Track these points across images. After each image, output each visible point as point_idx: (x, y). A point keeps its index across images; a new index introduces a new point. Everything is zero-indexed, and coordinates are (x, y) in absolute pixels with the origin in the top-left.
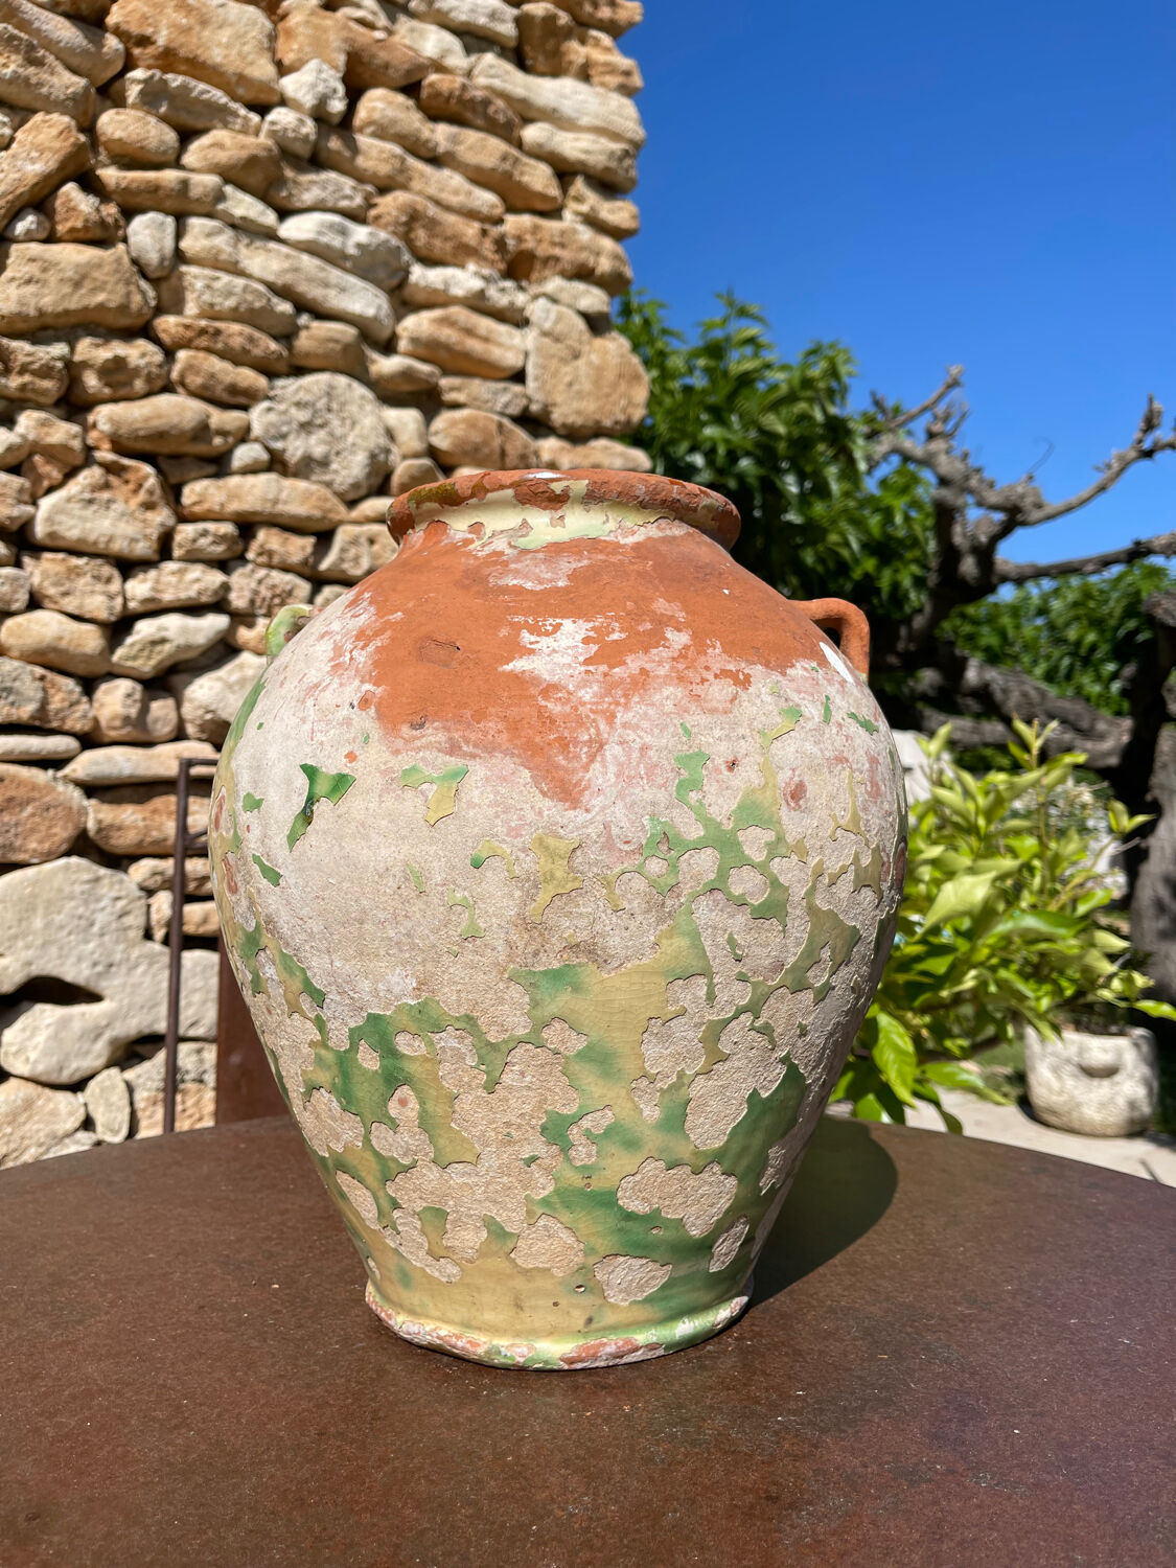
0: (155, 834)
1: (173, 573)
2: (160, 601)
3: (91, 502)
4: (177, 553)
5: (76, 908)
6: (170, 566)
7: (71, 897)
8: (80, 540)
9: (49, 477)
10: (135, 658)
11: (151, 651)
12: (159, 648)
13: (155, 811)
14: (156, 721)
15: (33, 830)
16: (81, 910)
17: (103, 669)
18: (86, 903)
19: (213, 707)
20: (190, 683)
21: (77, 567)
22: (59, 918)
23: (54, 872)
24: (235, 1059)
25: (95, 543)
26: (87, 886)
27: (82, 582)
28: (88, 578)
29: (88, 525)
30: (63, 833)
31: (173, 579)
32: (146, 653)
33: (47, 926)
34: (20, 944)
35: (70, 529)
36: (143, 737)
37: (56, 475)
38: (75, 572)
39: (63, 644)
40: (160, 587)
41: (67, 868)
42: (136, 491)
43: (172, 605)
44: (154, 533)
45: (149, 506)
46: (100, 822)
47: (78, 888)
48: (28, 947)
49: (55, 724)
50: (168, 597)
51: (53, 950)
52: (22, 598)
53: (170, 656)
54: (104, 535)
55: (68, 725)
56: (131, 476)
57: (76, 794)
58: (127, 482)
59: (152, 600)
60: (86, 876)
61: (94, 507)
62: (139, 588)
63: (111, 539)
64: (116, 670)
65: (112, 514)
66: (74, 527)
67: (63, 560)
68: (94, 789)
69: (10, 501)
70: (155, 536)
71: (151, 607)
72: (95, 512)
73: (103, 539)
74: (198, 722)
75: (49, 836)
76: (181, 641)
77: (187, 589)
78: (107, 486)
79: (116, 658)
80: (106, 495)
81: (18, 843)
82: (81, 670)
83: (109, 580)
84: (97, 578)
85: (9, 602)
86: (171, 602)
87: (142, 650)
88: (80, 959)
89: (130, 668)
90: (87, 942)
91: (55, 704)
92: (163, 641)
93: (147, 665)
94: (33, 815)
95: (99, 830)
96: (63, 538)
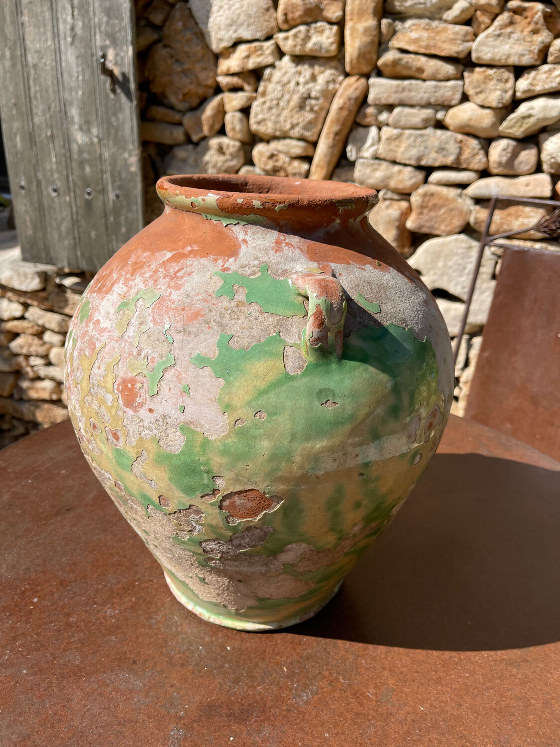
0: (505, 227)
1: (545, 72)
2: (534, 91)
3: (499, 36)
4: (550, 59)
5: (458, 260)
6: (546, 67)
7: (456, 254)
8: (492, 59)
9: (484, 22)
10: (512, 127)
11: (522, 123)
12: (527, 120)
13: (509, 215)
14: (521, 163)
15: (443, 221)
16: (460, 261)
17: (494, 134)
18: (463, 258)
19: (554, 156)
20: (546, 139)
21: (490, 75)
22: (450, 263)
23: (450, 242)
24: (486, 354)
25: (500, 60)
26: (464, 251)
27: (491, 84)
28: (494, 81)
29: (496, 50)
30: (458, 223)
31: (544, 76)
32: (519, 124)
33: (445, 266)
34: (432, 273)
35: (486, 54)
36: (511, 172)
37: (487, 20)
38: (488, 78)
39: (472, 123)
40: (535, 82)
41: (456, 240)
42: (529, 23)
43: (542, 93)
44: (536, 48)
45: (535, 32)
46: (476, 219)
47: (460, 251)
48: (435, 274)
49: (464, 166)
50: (538, 88)
51: (446, 278)
52: (458, 96)
53: (534, 125)
54: (504, 55)
55: (472, 166)
56: (529, 14)
57: (469, 203)
58: (526, 18)
59: (528, 91)
60: (464, 245)
61: (501, 38)
62: (523, 84)
63: (508, 56)
64: (502, 134)
65: (511, 41)
66: (488, 52)
67: (484, 72)
68: (479, 201)
69: (459, 42)
70: (536, 51)
71: (528, 95)
72: (501, 41)
73: (504, 57)
74: (549, 163)
75: (450, 224)
76: (541, 116)
77: (551, 82)
78: (511, 23)
79: (501, 128)
80: (509, 30)
81: (436, 225)
82: (482, 135)
83: (507, 81)
84: (499, 80)
85: (450, 101)
86: (540, 91)
87: (516, 122)
88: (457, 284)
89: (509, 133)
90: (461, 276)
91: (466, 155)
92: (530, 116)
93: (519, 132)
94: (444, 213)
95: (476, 223)
96: (483, 59)
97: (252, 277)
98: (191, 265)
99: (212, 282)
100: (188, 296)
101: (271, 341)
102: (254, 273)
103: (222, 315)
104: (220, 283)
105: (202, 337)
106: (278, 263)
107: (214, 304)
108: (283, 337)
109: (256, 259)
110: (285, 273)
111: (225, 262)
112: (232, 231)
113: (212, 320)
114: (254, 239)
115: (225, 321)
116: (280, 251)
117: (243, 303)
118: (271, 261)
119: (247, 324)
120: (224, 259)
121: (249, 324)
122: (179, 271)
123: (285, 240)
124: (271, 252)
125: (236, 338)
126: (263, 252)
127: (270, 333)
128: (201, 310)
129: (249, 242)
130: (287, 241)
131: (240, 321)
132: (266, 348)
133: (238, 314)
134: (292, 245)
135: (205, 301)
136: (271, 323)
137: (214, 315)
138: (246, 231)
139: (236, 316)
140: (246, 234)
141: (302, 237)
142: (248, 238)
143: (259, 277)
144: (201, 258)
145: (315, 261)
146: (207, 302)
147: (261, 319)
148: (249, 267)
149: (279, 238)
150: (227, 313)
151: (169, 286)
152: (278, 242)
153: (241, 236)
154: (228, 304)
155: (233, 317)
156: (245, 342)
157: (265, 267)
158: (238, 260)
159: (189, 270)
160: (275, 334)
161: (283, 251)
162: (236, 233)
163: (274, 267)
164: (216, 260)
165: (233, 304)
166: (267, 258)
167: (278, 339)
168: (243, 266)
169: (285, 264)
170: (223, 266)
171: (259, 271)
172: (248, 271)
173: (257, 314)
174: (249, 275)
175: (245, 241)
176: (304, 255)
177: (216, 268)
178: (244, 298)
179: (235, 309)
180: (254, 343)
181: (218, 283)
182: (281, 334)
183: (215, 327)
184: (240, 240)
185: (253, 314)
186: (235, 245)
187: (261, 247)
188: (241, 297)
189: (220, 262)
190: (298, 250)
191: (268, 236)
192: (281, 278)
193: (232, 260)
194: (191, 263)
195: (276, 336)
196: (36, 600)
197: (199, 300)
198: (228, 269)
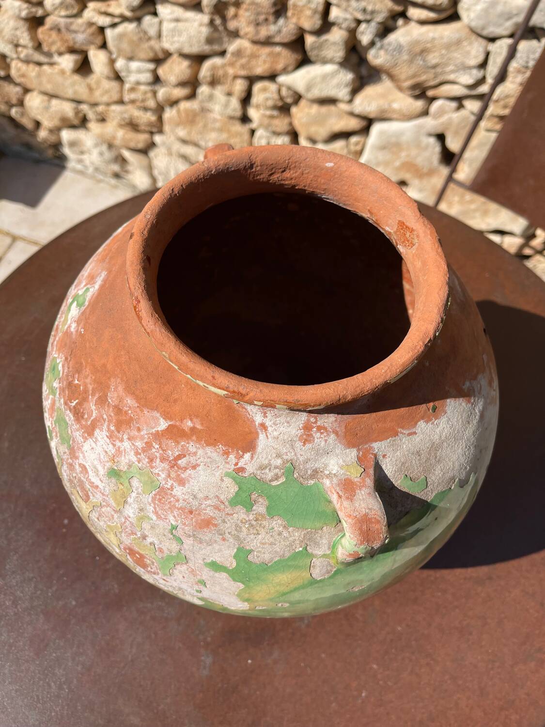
97: (274, 483)
98: (195, 454)
99: (224, 485)
100: (195, 497)
101: (296, 556)
102: (277, 477)
103: (238, 528)
104: (234, 489)
105: (216, 547)
106: (306, 461)
107: (228, 514)
108: (310, 551)
109: (279, 456)
110: (315, 473)
111: (239, 459)
112: (246, 409)
113: (226, 532)
114: (275, 424)
115: (243, 535)
116: (310, 442)
117: (263, 516)
118: (298, 459)
119: (268, 539)
120: (238, 453)
121: (271, 540)
122: (179, 457)
123: (316, 422)
124: (298, 444)
125: (255, 553)
126: (288, 446)
127: (296, 548)
128: (212, 518)
129: (270, 429)
130: (319, 423)
131: (260, 536)
132: (290, 563)
133: (258, 528)
134: (325, 429)
135: (217, 508)
136: (297, 538)
137: (228, 527)
138: (265, 413)
139: (255, 532)
140: (265, 416)
141: (338, 414)
142: (268, 423)
143: (282, 483)
144: (207, 445)
145: (354, 447)
146: (219, 510)
147: (285, 534)
148: (270, 469)
149: (308, 420)
150: (244, 526)
151: (169, 476)
152: (307, 428)
153: (258, 419)
154: (245, 516)
155: (252, 531)
156: (267, 557)
157: (290, 468)
158: (256, 457)
159: (193, 460)
160: (301, 549)
161: (314, 441)
162: (251, 413)
163: (301, 467)
164: (226, 453)
165: (251, 517)
166: (293, 454)
167: (305, 553)
168: (262, 468)
169: (316, 461)
170: (236, 464)
171: (283, 474)
172: (269, 475)
173: (281, 529)
174: (270, 481)
175: (263, 426)
176: (340, 442)
177: (227, 466)
178: (265, 510)
179: (254, 523)
180: (277, 559)
181: (230, 488)
182: (308, 548)
183: (231, 540)
184: (257, 424)
185: (276, 529)
186: (251, 433)
187: (286, 437)
188: (260, 508)
189: (232, 457)
190: (333, 436)
191: (294, 419)
192: (312, 482)
193: (247, 456)
194: (194, 450)
195: (302, 551)
196: (66, 521)
197: (210, 506)
198: (242, 469)
